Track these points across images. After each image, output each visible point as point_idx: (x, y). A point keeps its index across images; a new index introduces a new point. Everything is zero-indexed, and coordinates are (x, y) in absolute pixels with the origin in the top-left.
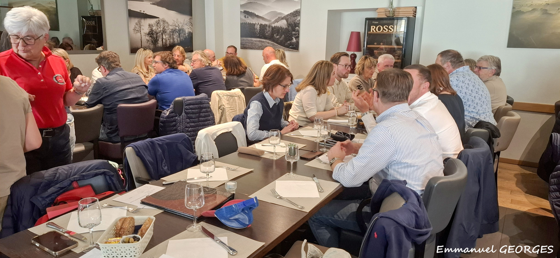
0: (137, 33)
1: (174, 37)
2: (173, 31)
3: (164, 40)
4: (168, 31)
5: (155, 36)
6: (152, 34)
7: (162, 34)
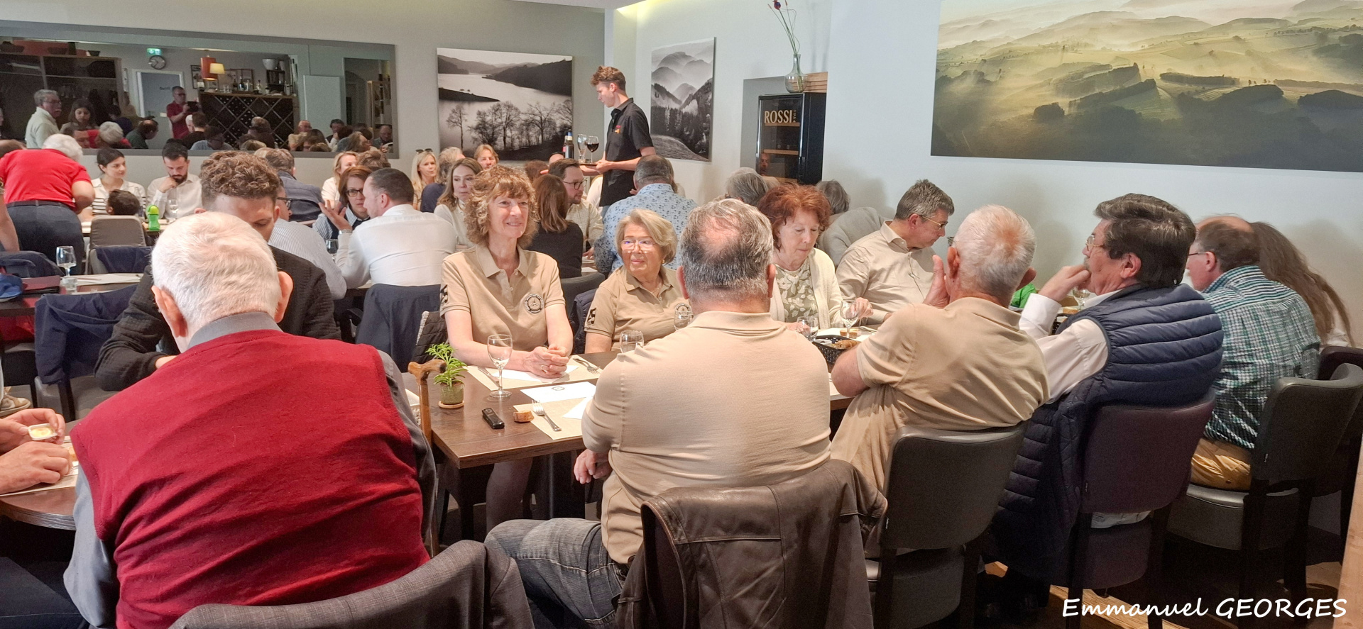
0: (454, 126)
1: (531, 133)
2: (529, 124)
3: (507, 139)
4: (518, 124)
5: (489, 131)
6: (485, 128)
7: (505, 130)
